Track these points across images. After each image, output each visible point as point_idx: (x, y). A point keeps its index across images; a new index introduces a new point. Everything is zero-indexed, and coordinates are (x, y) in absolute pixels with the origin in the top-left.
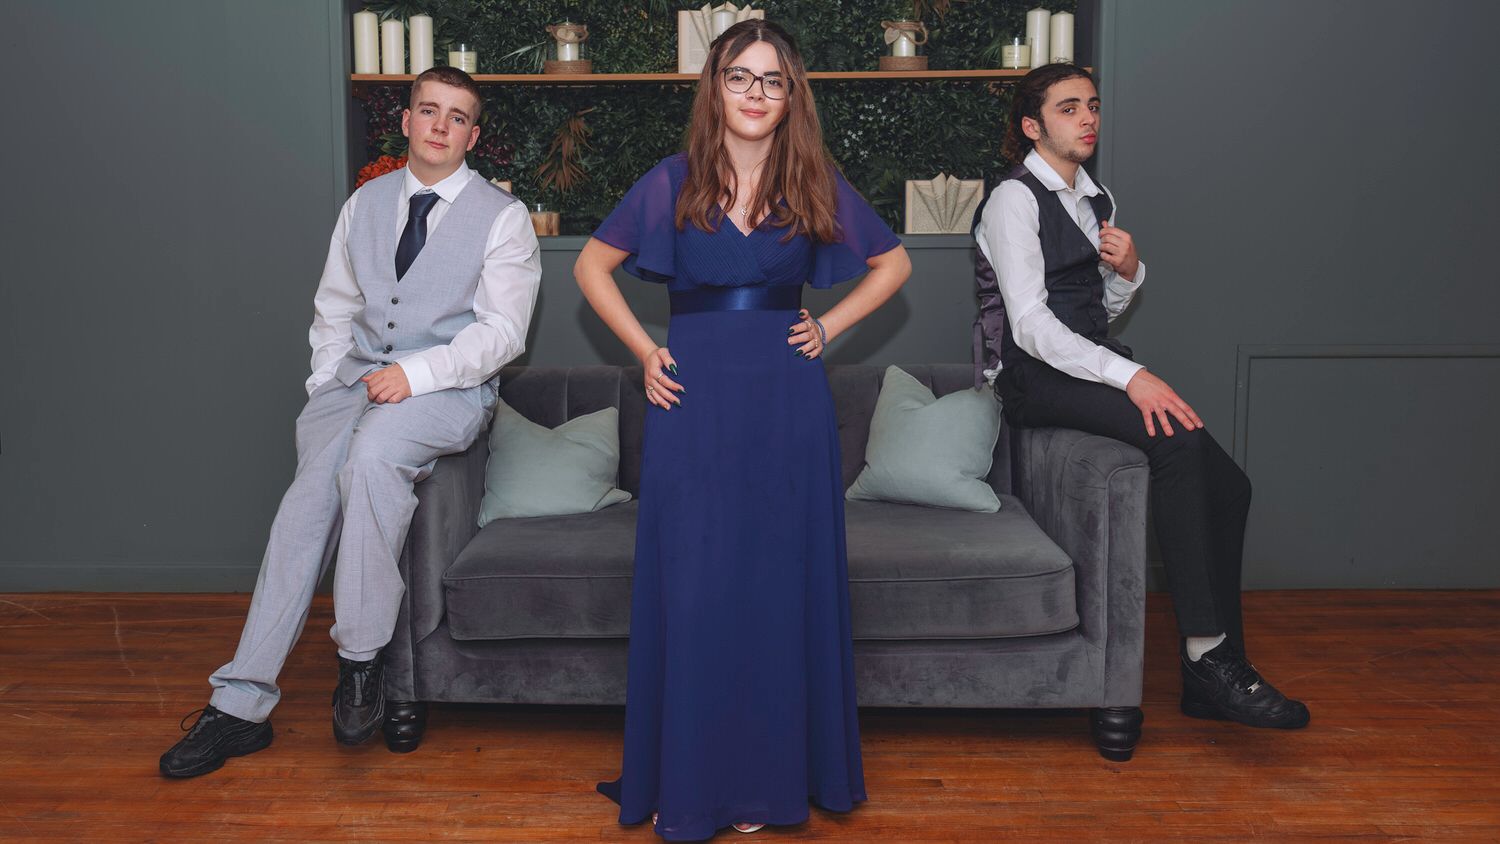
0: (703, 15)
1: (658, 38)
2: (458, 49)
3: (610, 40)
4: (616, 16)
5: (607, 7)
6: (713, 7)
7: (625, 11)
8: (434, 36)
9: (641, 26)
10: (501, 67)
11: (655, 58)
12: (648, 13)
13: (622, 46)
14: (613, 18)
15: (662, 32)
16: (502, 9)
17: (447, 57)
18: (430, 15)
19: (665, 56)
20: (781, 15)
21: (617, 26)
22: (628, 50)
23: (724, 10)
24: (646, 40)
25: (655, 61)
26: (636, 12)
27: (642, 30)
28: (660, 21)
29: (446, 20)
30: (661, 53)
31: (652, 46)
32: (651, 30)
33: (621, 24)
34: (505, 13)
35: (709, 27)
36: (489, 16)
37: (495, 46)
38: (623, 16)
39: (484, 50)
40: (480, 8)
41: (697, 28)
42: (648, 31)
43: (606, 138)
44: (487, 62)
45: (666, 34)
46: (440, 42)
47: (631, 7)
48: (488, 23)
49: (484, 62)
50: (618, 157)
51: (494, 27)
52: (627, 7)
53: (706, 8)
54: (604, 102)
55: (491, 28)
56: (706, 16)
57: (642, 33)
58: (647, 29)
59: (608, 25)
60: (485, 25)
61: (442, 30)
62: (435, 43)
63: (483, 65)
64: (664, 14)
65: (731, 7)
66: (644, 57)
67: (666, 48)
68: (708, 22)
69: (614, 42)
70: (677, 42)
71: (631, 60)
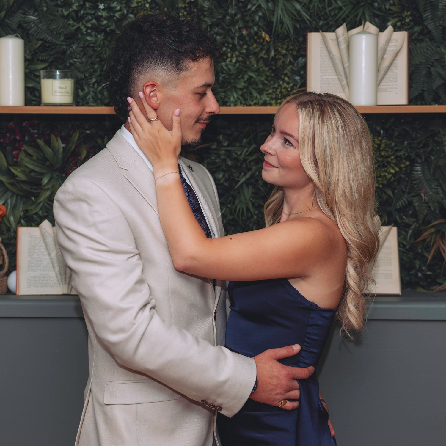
0: (337, 38)
1: (280, 63)
2: (51, 76)
3: (226, 65)
4: (233, 38)
5: (223, 28)
6: (349, 28)
7: (244, 32)
8: (26, 60)
9: (262, 50)
10: (102, 94)
11: (276, 85)
12: (270, 35)
13: (240, 72)
14: (230, 40)
15: (284, 56)
16: (104, 31)
17: (39, 83)
18: (22, 38)
19: (288, 83)
20: (421, 37)
21: (233, 49)
22: (246, 77)
23: (364, 32)
24: (266, 66)
25: (277, 89)
26: (256, 33)
27: (262, 54)
28: (283, 44)
29: (40, 43)
30: (283, 80)
31: (273, 71)
32: (272, 54)
33: (238, 47)
34: (107, 34)
35: (344, 52)
36: (89, 38)
37: (95, 71)
38: (241, 37)
39: (83, 76)
40: (79, 29)
41: (329, 52)
42: (269, 55)
43: (221, 176)
44: (86, 88)
45: (289, 59)
46: (33, 67)
47: (251, 27)
48: (88, 46)
49: (83, 90)
50: (234, 198)
51: (94, 51)
52: (247, 28)
53: (341, 30)
54: (221, 137)
55: (91, 52)
56: (341, 39)
57: (262, 57)
58: (268, 52)
59: (224, 49)
60: (84, 48)
61: (36, 53)
62: (26, 68)
63: (81, 93)
64: (288, 36)
65: (371, 28)
66: (264, 84)
67: (289, 74)
68: (343, 46)
69: (230, 67)
70: (304, 67)
71: (251, 88)
